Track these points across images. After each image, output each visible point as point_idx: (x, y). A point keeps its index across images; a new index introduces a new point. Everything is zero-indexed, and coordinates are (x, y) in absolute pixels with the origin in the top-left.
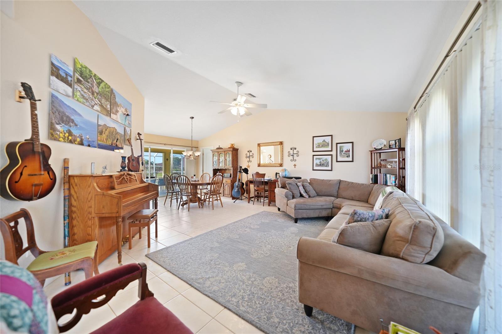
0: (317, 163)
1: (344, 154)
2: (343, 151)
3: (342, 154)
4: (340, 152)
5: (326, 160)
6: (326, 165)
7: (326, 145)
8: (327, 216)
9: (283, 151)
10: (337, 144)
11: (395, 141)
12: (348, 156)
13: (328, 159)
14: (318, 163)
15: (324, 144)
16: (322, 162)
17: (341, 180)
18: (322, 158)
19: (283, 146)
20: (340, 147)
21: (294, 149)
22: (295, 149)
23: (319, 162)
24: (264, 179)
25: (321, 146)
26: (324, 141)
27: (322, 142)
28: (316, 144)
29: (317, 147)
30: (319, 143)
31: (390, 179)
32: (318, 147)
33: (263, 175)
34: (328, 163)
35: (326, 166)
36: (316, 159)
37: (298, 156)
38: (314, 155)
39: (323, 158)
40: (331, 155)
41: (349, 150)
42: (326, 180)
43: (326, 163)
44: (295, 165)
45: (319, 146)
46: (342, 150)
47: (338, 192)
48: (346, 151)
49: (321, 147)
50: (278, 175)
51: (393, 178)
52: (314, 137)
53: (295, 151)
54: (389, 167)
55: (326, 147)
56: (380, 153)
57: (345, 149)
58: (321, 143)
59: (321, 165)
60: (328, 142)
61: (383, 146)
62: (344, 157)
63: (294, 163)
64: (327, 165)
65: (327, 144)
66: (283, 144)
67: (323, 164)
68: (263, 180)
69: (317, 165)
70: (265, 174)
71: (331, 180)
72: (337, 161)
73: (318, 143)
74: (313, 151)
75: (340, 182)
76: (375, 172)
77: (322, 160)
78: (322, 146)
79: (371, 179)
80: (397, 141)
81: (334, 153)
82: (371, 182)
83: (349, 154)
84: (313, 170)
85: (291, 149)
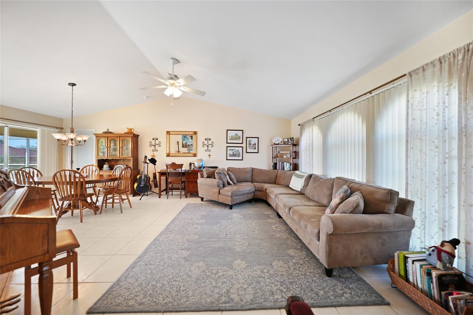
0: (230, 153)
1: (252, 146)
2: (251, 144)
3: (250, 146)
4: (249, 145)
5: (238, 151)
6: (238, 155)
7: (238, 138)
8: (251, 198)
9: (197, 141)
10: (247, 138)
11: (288, 139)
12: (255, 149)
13: (239, 150)
14: (232, 154)
15: (237, 137)
16: (235, 153)
17: (253, 167)
18: (234, 149)
19: (197, 136)
20: (249, 141)
22: (210, 140)
23: (232, 153)
24: (181, 170)
25: (234, 138)
26: (236, 134)
27: (234, 135)
28: (230, 137)
29: (230, 140)
30: (232, 136)
31: (286, 165)
32: (231, 140)
33: (181, 166)
34: (239, 153)
35: (238, 156)
36: (230, 150)
37: (212, 147)
38: (227, 147)
39: (235, 149)
40: (242, 147)
41: (256, 144)
42: (242, 168)
43: (238, 154)
44: (209, 155)
45: (232, 138)
46: (250, 143)
47: (252, 178)
48: (253, 145)
49: (234, 140)
50: (192, 165)
51: (288, 165)
52: (227, 130)
53: (210, 142)
54: (285, 157)
55: (238, 140)
56: (276, 147)
57: (252, 143)
58: (233, 136)
59: (233, 155)
60: (239, 136)
61: (280, 142)
62: (252, 149)
63: (208, 153)
64: (239, 155)
65: (238, 137)
66: (197, 134)
67: (235, 155)
68: (180, 171)
69: (230, 155)
70: (183, 164)
71: (245, 168)
72: (247, 152)
73: (231, 136)
74: (227, 143)
75: (253, 169)
76: (275, 161)
77: (234, 151)
78: (235, 139)
79: (272, 166)
80: (289, 139)
81: (244, 145)
82: (272, 169)
83: (256, 147)
84: (227, 160)
85: (206, 140)
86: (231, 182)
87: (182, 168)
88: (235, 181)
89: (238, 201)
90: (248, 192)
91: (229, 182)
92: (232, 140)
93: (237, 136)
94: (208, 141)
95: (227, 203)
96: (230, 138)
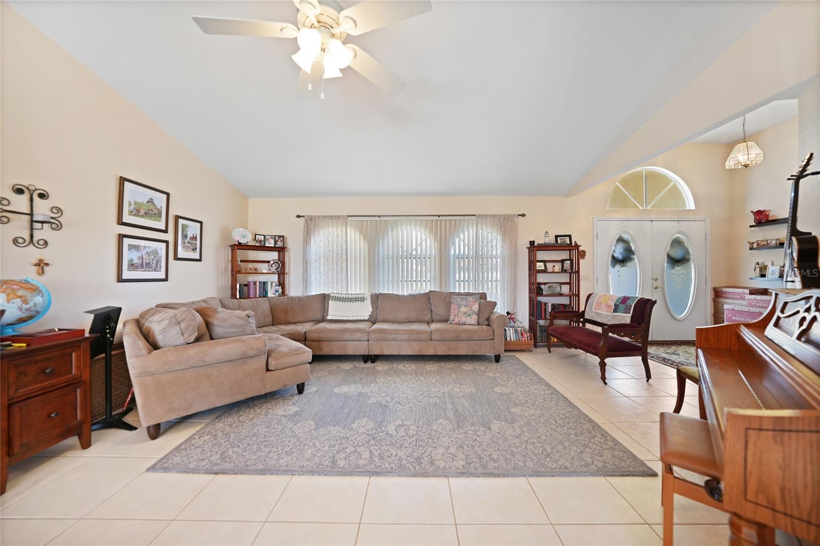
0: (132, 260)
1: (188, 242)
2: (186, 236)
3: (184, 242)
4: (182, 237)
6: (154, 265)
7: (155, 214)
10: (178, 217)
12: (194, 249)
13: (159, 251)
14: (136, 261)
15: (152, 211)
16: (146, 259)
18: (144, 247)
20: (183, 227)
21: (35, 196)
22: (42, 195)
23: (139, 258)
25: (142, 212)
26: (151, 201)
27: (145, 202)
28: (130, 204)
29: (131, 213)
30: (139, 204)
32: (135, 215)
34: (158, 261)
35: (155, 270)
36: (131, 247)
37: (58, 229)
38: (121, 237)
39: (147, 247)
40: (167, 242)
41: (196, 237)
43: (155, 262)
44: (41, 265)
45: (138, 211)
46: (185, 233)
48: (191, 238)
49: (143, 216)
52: (123, 180)
53: (42, 207)
55: (156, 220)
57: (190, 235)
58: (142, 204)
59: (142, 265)
60: (159, 207)
62: (187, 249)
63: (34, 253)
64: (157, 266)
65: (156, 212)
67: (147, 264)
69: (132, 266)
72: (177, 258)
73: (135, 203)
74: (121, 223)
77: (144, 252)
78: (146, 213)
79: (238, 291)
81: (169, 237)
83: (196, 245)
84: (120, 280)
85: (20, 191)
92: (138, 216)
93: (152, 207)
94: (31, 199)
96: (132, 207)
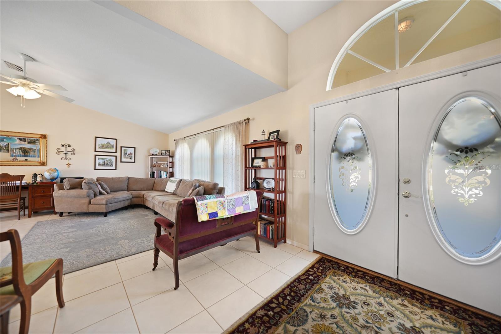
0: (100, 163)
1: (127, 156)
2: (126, 154)
3: (125, 156)
4: (124, 154)
5: (110, 160)
6: (110, 165)
7: (110, 147)
8: (128, 205)
9: (47, 147)
10: (121, 147)
11: (165, 151)
12: (131, 158)
13: (112, 160)
14: (101, 163)
16: (106, 162)
17: (129, 177)
18: (105, 158)
19: (47, 141)
20: (125, 151)
21: (67, 146)
22: (69, 146)
23: (103, 162)
24: (21, 183)
25: (104, 147)
26: (108, 143)
27: (106, 143)
28: (99, 145)
29: (99, 148)
30: (103, 144)
31: (163, 174)
32: (101, 148)
33: (21, 178)
34: (112, 163)
35: (110, 166)
36: (99, 158)
37: (74, 154)
38: (96, 155)
39: (107, 158)
40: (116, 156)
41: (132, 154)
42: (116, 178)
43: (110, 163)
44: (69, 165)
46: (126, 152)
47: (128, 187)
48: (129, 154)
49: (105, 148)
50: (38, 176)
51: (165, 173)
52: (96, 137)
53: (69, 149)
54: (162, 167)
55: (111, 149)
56: (154, 157)
57: (128, 153)
58: (104, 144)
59: (104, 165)
60: (112, 144)
61: (158, 153)
62: (127, 158)
63: (67, 162)
64: (111, 165)
65: (111, 146)
66: (47, 138)
67: (106, 164)
68: (19, 185)
69: (100, 165)
70: (24, 176)
71: (120, 178)
72: (121, 162)
73: (101, 144)
74: (96, 151)
75: (129, 179)
76: (152, 170)
77: (105, 160)
78: (106, 147)
79: (150, 175)
80: (166, 151)
81: (118, 154)
82: (150, 177)
83: (132, 156)
84: (95, 169)
85: (63, 146)
86: (103, 191)
87: (22, 180)
88: (108, 190)
89: (114, 209)
90: (125, 199)
91: (102, 192)
92: (103, 148)
93: (109, 145)
94: (66, 148)
95: (100, 212)
96: (100, 146)
